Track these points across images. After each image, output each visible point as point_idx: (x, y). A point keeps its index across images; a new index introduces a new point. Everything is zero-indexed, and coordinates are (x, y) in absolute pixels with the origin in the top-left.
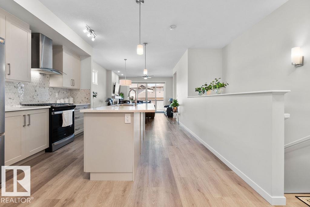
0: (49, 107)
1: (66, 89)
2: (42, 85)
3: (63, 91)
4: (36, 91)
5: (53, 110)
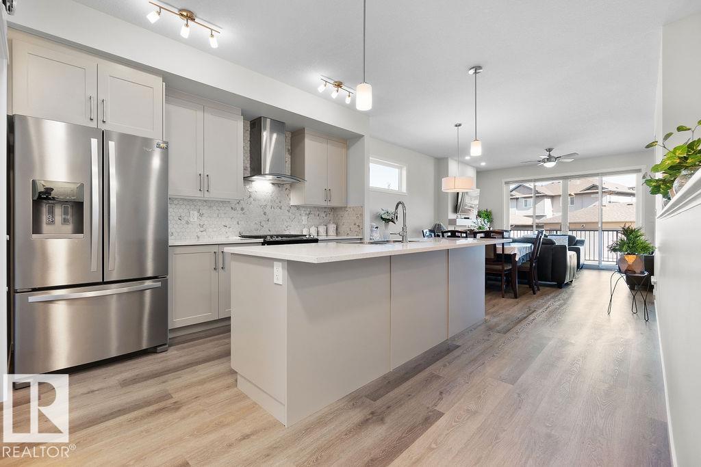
1: (325, 208)
2: (276, 203)
3: (318, 212)
4: (265, 214)
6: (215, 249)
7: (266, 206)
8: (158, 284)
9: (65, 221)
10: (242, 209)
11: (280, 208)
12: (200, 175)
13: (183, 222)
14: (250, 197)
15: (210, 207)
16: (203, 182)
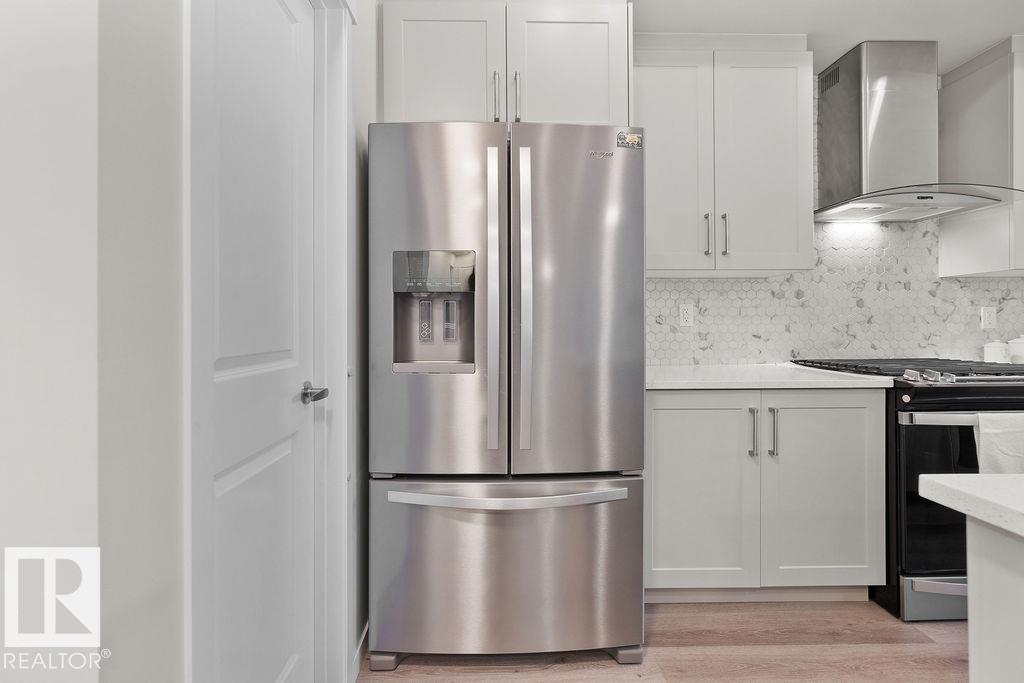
0: (888, 382)
2: (895, 274)
4: (860, 303)
5: (906, 399)
6: (753, 401)
7: (864, 282)
8: (622, 492)
9: (447, 334)
10: (799, 295)
11: (907, 286)
12: (706, 217)
13: (665, 328)
14: (819, 262)
15: (721, 294)
16: (715, 231)
